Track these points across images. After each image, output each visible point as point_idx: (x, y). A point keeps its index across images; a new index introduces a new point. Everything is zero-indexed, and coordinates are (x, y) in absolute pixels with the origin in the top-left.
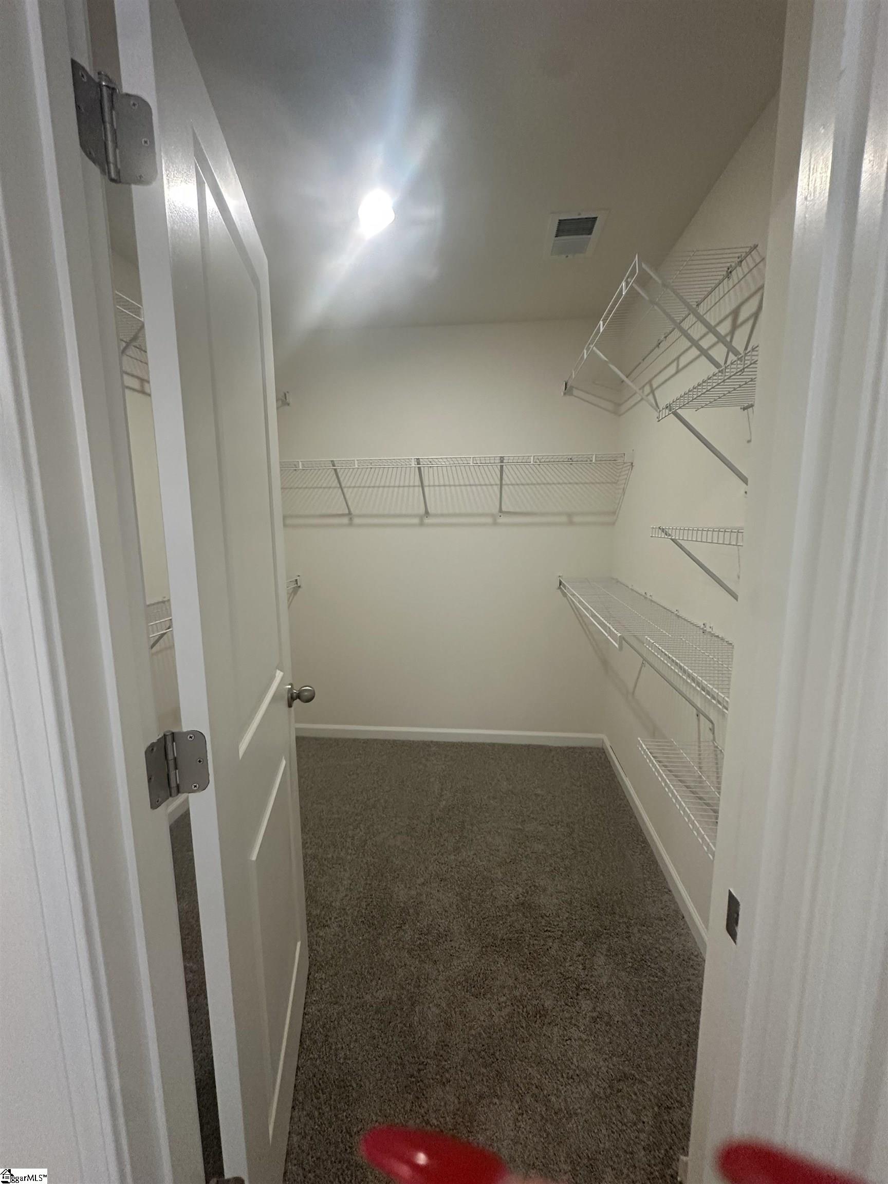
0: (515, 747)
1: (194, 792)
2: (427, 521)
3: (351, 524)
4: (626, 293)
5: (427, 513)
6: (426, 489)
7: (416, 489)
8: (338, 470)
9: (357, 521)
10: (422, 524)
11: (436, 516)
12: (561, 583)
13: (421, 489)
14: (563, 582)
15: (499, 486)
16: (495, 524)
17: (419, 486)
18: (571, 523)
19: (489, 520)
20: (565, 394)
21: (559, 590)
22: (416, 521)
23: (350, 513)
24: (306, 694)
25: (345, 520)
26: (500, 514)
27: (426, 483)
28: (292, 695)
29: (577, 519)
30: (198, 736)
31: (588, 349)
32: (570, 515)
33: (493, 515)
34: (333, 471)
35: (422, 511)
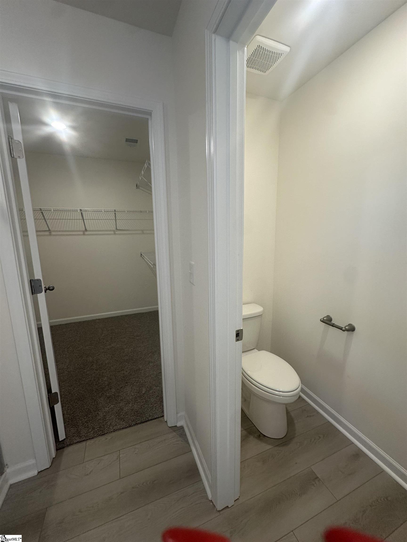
0: (131, 315)
1: (39, 293)
2: (86, 233)
3: (50, 235)
4: (147, 167)
5: (86, 230)
6: (85, 221)
7: (80, 220)
8: (43, 213)
9: (53, 233)
10: (84, 234)
11: (90, 231)
12: (141, 254)
13: (82, 220)
14: (142, 254)
15: (115, 220)
16: (115, 234)
17: (81, 219)
18: (143, 233)
19: (112, 232)
20: (137, 188)
21: (141, 257)
22: (82, 233)
23: (49, 230)
24: (51, 288)
25: (47, 233)
26: (117, 230)
27: (84, 218)
28: (46, 288)
29: (145, 232)
30: (39, 280)
31: (141, 177)
32: (142, 231)
33: (114, 231)
34: (41, 212)
35: (84, 229)
